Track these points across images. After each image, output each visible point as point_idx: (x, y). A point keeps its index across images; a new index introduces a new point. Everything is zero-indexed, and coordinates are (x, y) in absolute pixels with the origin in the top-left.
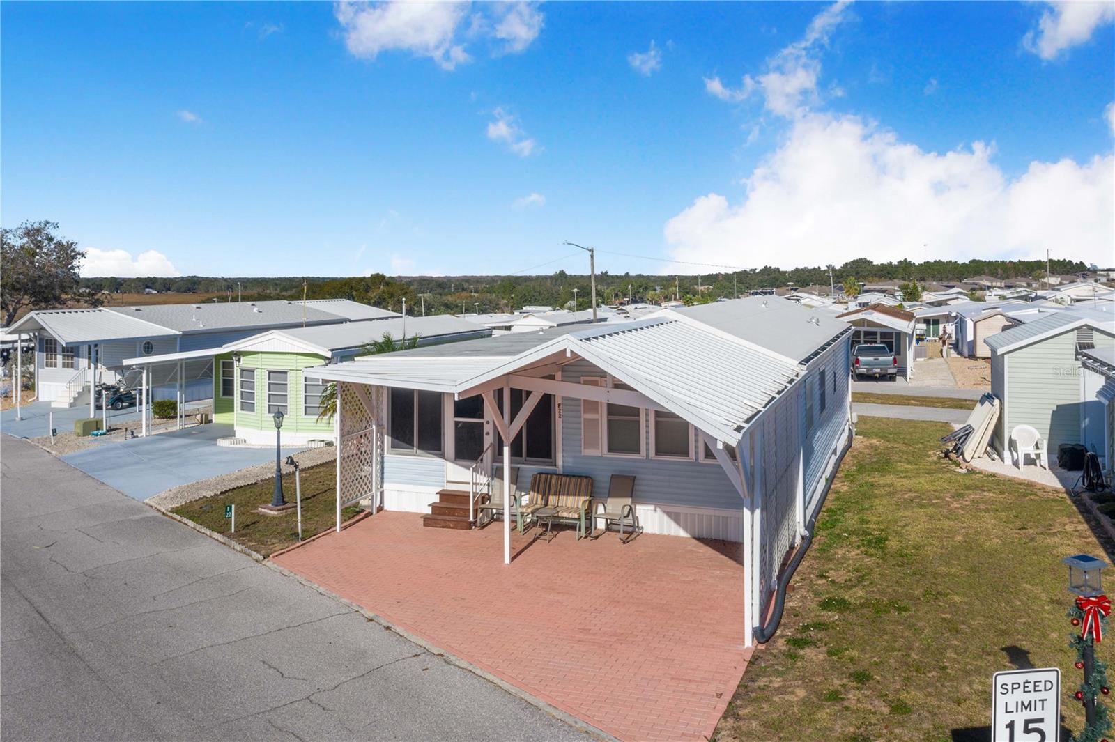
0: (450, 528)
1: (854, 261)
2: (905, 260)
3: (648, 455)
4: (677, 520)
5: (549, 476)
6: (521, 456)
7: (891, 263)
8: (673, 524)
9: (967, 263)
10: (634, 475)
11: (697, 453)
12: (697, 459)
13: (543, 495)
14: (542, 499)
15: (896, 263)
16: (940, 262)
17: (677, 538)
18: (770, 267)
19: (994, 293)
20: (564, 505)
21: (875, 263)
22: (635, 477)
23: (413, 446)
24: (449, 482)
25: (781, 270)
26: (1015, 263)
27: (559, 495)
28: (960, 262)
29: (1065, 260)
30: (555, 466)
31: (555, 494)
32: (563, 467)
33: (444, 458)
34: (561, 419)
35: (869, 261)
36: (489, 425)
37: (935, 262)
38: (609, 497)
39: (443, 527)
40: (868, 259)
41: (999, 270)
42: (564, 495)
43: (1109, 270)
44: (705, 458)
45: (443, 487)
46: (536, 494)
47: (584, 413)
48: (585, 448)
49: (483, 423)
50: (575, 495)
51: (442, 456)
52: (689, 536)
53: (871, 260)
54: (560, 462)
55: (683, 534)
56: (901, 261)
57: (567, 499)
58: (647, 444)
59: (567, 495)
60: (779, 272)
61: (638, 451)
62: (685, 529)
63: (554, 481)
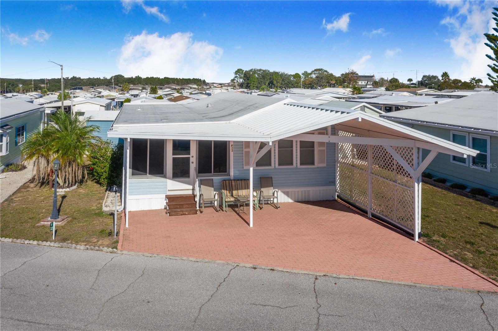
0: (186, 214)
1: (116, 76)
2: (138, 76)
3: (275, 167)
4: (288, 196)
5: (230, 181)
6: (211, 173)
7: (132, 77)
8: (286, 197)
9: (163, 78)
10: (271, 176)
11: (297, 163)
12: (297, 166)
13: (230, 190)
14: (229, 193)
15: (135, 77)
16: (153, 77)
17: (289, 203)
18: (76, 77)
19: (186, 91)
20: (241, 195)
21: (125, 77)
22: (272, 177)
23: (147, 173)
24: (169, 190)
25: (81, 78)
26: (181, 79)
27: (238, 190)
28: (161, 78)
29: (198, 79)
30: (230, 176)
31: (236, 190)
32: (234, 176)
33: (166, 178)
34: (233, 152)
35: (122, 76)
36: (193, 158)
37: (151, 77)
38: (261, 188)
39: (181, 215)
40: (122, 75)
41: (176, 82)
42: (240, 189)
43: (213, 83)
44: (300, 165)
45: (166, 193)
46: (225, 191)
47: (245, 148)
48: (245, 166)
49: (189, 157)
50: (246, 189)
51: (165, 177)
52: (293, 201)
53: (123, 76)
54: (232, 174)
55: (290, 201)
56: (136, 77)
57: (242, 192)
58: (275, 161)
59: (242, 189)
60: (80, 79)
61: (270, 165)
62: (291, 198)
63: (233, 183)
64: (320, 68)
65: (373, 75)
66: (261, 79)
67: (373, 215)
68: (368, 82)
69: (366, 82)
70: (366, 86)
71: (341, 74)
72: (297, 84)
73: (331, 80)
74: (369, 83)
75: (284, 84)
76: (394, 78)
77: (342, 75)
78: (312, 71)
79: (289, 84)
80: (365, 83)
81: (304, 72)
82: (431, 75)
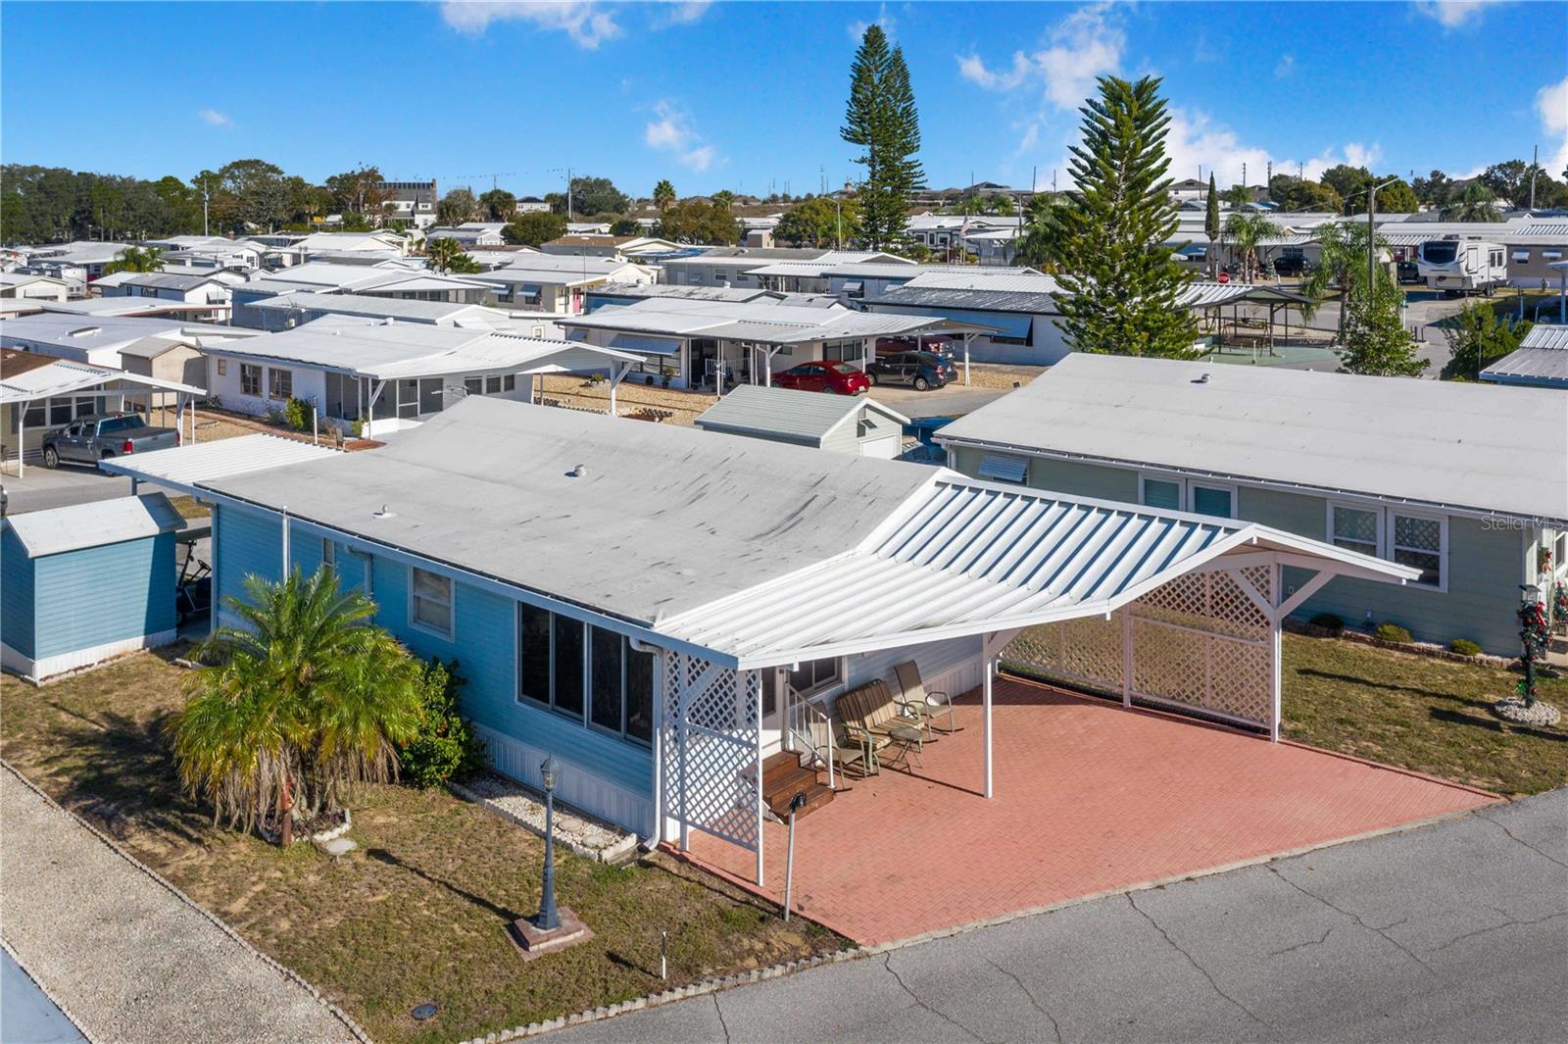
0: (816, 809)
22: (914, 661)
30: (842, 681)
54: (845, 675)
63: (860, 699)
64: (252, 157)
65: (430, 181)
66: (41, 203)
67: (1135, 701)
68: (417, 205)
69: (412, 203)
70: (413, 215)
71: (327, 178)
72: (186, 217)
73: (308, 203)
74: (420, 205)
75: (131, 218)
76: (497, 192)
77: (331, 181)
78: (222, 167)
79: (151, 218)
80: (408, 206)
81: (202, 173)
82: (594, 178)
